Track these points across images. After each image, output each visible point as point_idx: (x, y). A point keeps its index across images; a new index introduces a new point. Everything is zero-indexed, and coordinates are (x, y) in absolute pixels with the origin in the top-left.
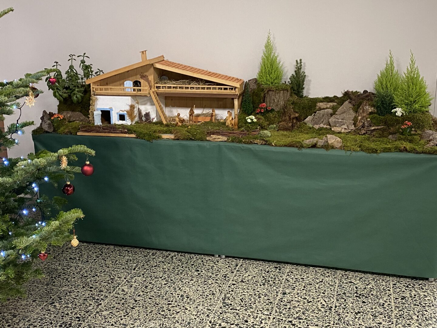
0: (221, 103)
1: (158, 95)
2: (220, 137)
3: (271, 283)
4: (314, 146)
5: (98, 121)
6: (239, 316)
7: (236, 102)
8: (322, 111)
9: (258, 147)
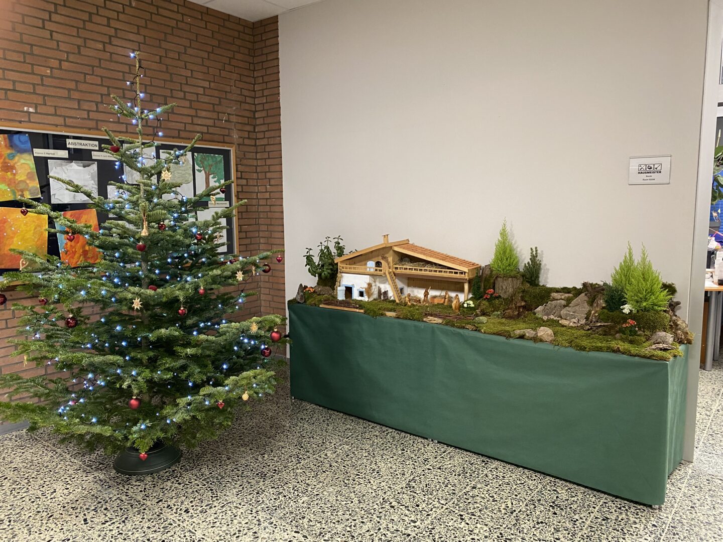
0: (458, 286)
1: (395, 275)
2: (436, 319)
3: (468, 475)
4: (522, 337)
5: (341, 296)
6: (414, 500)
7: (466, 286)
8: (554, 302)
9: (468, 332)
